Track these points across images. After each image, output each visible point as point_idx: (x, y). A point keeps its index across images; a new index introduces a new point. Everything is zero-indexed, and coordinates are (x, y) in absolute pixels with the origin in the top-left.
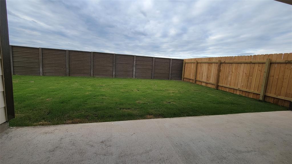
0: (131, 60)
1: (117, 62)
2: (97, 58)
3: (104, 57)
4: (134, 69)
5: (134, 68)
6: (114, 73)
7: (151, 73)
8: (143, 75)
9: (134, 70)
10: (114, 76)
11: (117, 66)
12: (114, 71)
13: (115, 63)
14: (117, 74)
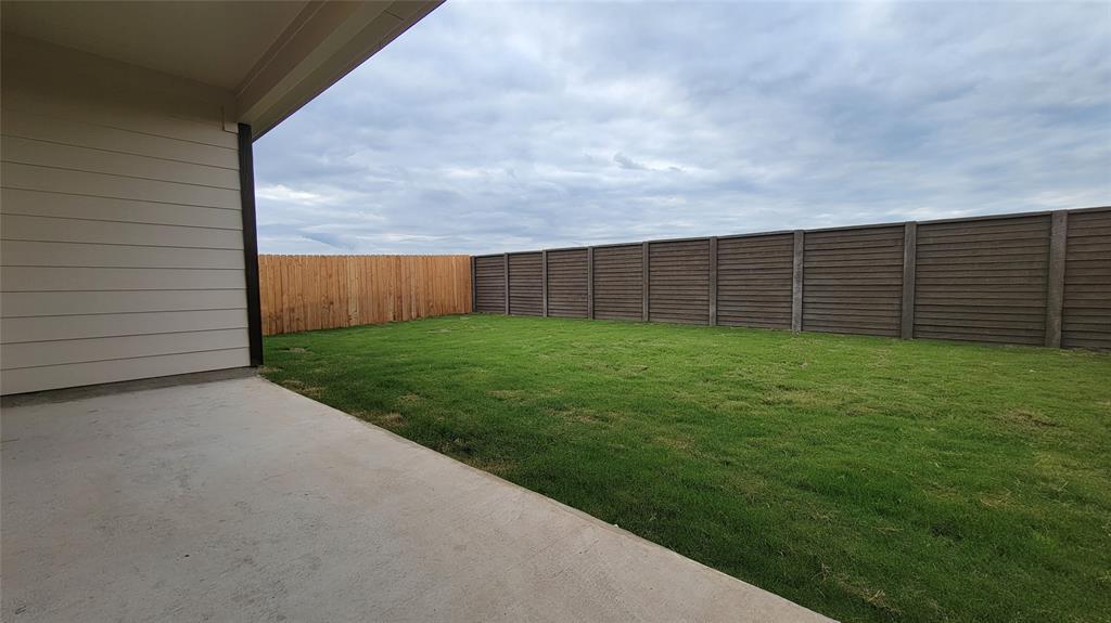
0: (779, 252)
1: (722, 268)
2: (659, 259)
3: (679, 253)
4: (794, 290)
5: (797, 287)
6: (712, 310)
7: (896, 307)
8: (843, 318)
9: (797, 295)
10: (712, 321)
11: (726, 283)
12: (713, 301)
13: (715, 273)
14: (726, 313)
